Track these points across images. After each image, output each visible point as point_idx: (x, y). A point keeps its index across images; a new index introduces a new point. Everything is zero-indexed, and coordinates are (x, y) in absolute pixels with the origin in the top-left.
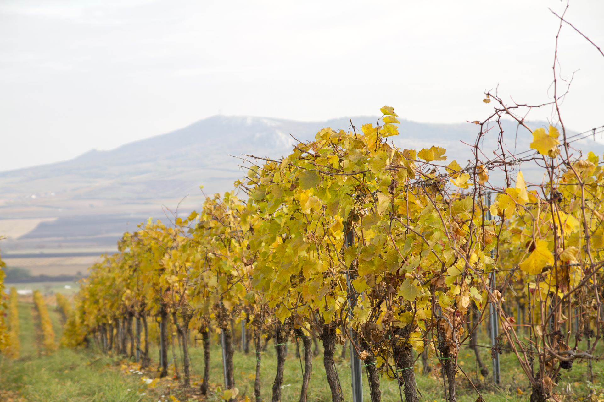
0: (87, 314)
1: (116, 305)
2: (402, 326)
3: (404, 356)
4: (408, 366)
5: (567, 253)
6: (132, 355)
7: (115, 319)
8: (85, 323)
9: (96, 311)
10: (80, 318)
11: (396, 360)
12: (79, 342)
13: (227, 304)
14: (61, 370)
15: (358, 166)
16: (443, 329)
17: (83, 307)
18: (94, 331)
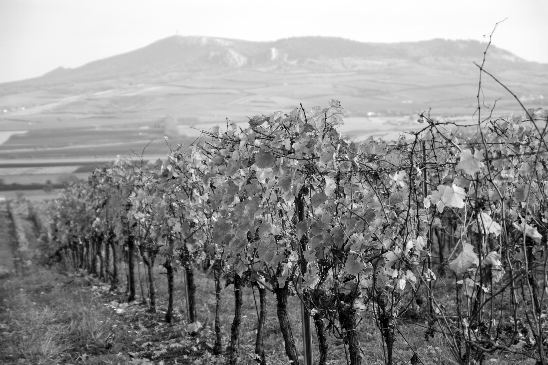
0: (59, 232)
1: (86, 228)
2: (347, 292)
3: (349, 319)
4: (352, 328)
5: (490, 258)
6: (102, 275)
7: (86, 241)
8: (57, 240)
9: (67, 231)
10: (52, 235)
11: (341, 323)
12: (51, 255)
13: (190, 247)
14: (37, 291)
15: (308, 148)
16: (383, 302)
17: (55, 225)
18: (66, 248)
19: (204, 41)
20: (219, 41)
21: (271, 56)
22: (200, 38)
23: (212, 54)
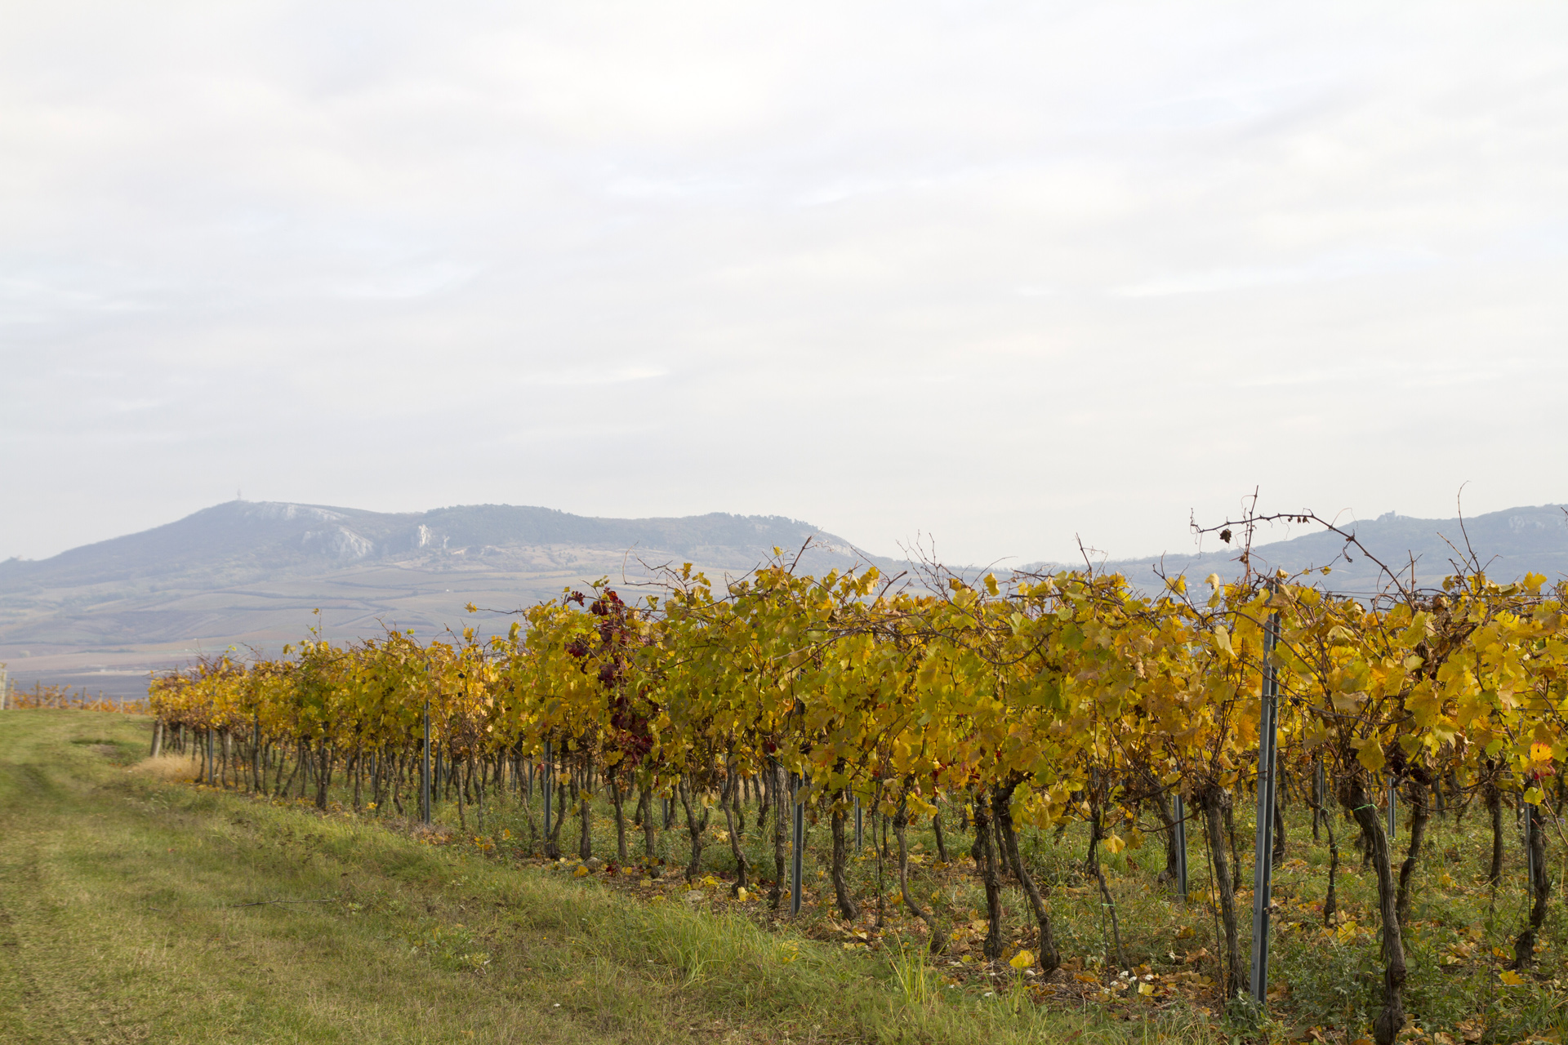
19: (291, 513)
20: (320, 511)
21: (419, 539)
22: (283, 506)
23: (308, 535)
